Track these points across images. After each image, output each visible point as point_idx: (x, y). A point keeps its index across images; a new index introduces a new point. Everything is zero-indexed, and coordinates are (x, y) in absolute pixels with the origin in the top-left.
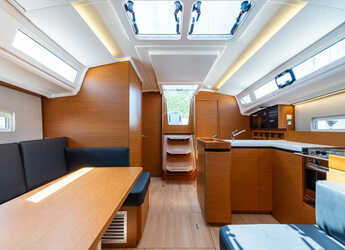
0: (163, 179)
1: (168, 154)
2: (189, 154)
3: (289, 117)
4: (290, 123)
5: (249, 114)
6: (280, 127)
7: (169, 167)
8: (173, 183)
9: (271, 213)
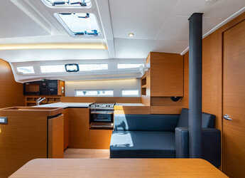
5: (22, 83)
6: (58, 94)
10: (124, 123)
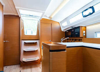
0: (21, 66)
1: (24, 51)
2: (37, 51)
3: (84, 32)
4: (84, 35)
5: (65, 31)
6: (80, 36)
7: (24, 59)
8: (27, 68)
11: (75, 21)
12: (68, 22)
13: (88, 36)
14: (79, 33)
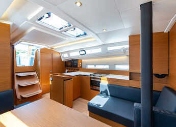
3: (80, 64)
6: (78, 67)
9: (80, 97)
10: (106, 90)
11: (75, 55)
12: (69, 55)
13: (83, 67)
14: (77, 64)
